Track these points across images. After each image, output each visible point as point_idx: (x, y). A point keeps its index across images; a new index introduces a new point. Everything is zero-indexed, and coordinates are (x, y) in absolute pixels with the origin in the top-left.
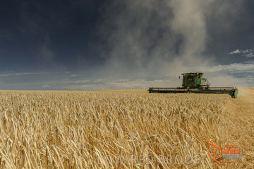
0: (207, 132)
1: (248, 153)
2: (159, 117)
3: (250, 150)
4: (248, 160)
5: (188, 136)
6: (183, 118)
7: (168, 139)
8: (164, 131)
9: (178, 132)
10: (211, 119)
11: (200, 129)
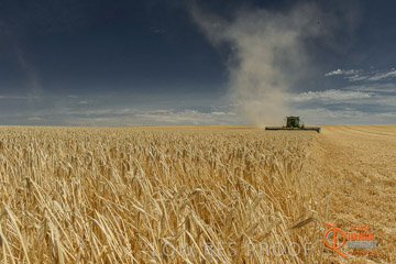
0: (282, 184)
1: (340, 216)
2: (210, 163)
3: (343, 212)
4: (339, 226)
5: (254, 191)
6: (248, 163)
7: (224, 197)
8: (218, 185)
9: (238, 185)
10: (290, 165)
11: (273, 179)
